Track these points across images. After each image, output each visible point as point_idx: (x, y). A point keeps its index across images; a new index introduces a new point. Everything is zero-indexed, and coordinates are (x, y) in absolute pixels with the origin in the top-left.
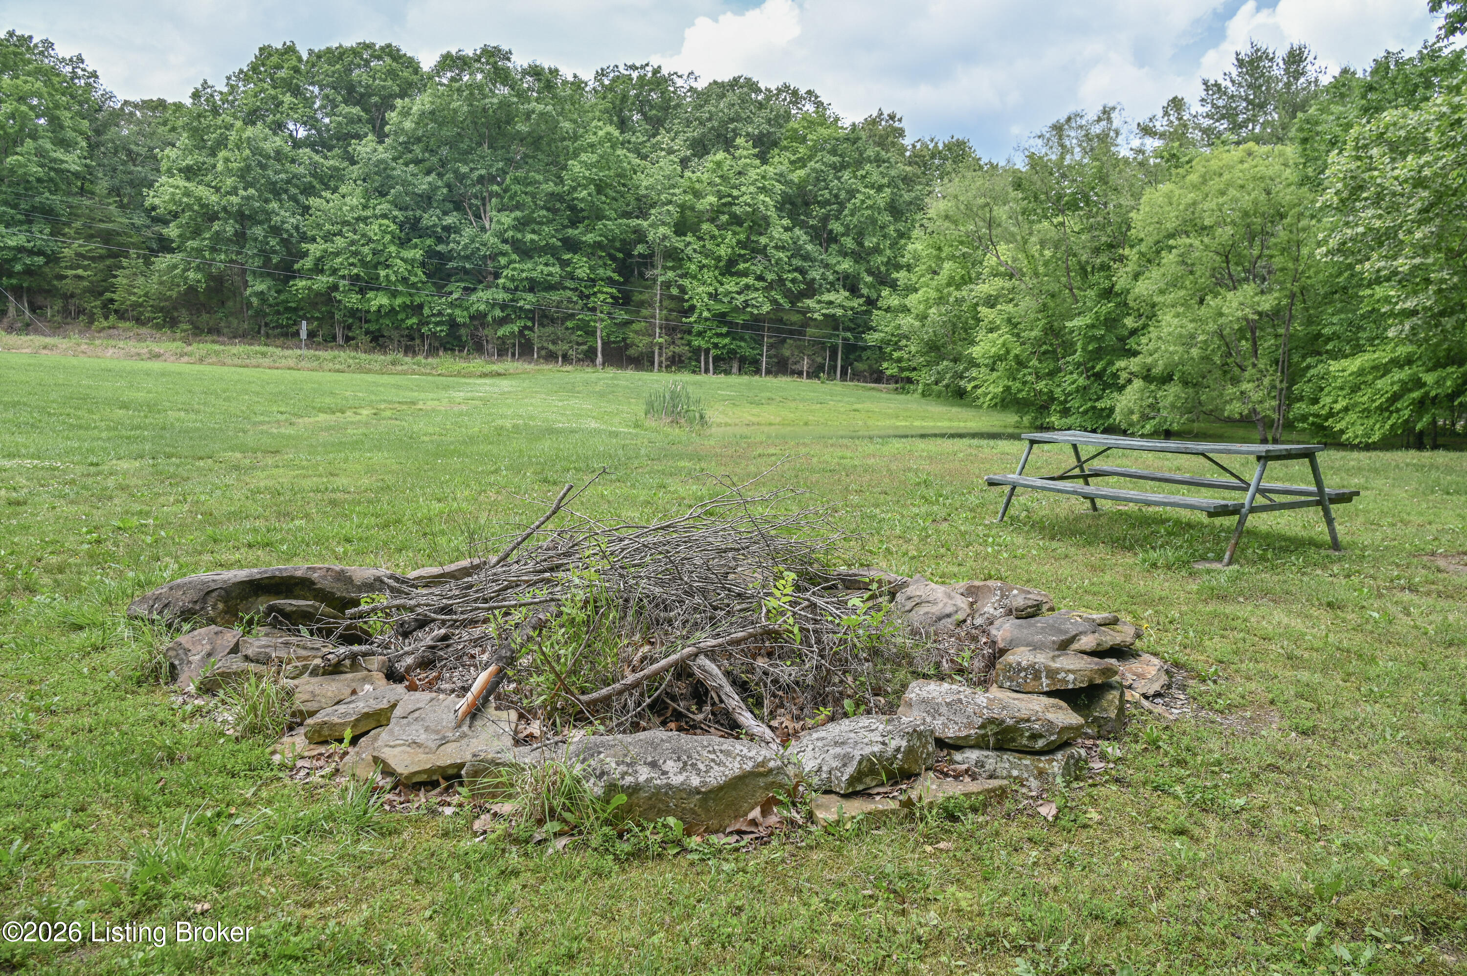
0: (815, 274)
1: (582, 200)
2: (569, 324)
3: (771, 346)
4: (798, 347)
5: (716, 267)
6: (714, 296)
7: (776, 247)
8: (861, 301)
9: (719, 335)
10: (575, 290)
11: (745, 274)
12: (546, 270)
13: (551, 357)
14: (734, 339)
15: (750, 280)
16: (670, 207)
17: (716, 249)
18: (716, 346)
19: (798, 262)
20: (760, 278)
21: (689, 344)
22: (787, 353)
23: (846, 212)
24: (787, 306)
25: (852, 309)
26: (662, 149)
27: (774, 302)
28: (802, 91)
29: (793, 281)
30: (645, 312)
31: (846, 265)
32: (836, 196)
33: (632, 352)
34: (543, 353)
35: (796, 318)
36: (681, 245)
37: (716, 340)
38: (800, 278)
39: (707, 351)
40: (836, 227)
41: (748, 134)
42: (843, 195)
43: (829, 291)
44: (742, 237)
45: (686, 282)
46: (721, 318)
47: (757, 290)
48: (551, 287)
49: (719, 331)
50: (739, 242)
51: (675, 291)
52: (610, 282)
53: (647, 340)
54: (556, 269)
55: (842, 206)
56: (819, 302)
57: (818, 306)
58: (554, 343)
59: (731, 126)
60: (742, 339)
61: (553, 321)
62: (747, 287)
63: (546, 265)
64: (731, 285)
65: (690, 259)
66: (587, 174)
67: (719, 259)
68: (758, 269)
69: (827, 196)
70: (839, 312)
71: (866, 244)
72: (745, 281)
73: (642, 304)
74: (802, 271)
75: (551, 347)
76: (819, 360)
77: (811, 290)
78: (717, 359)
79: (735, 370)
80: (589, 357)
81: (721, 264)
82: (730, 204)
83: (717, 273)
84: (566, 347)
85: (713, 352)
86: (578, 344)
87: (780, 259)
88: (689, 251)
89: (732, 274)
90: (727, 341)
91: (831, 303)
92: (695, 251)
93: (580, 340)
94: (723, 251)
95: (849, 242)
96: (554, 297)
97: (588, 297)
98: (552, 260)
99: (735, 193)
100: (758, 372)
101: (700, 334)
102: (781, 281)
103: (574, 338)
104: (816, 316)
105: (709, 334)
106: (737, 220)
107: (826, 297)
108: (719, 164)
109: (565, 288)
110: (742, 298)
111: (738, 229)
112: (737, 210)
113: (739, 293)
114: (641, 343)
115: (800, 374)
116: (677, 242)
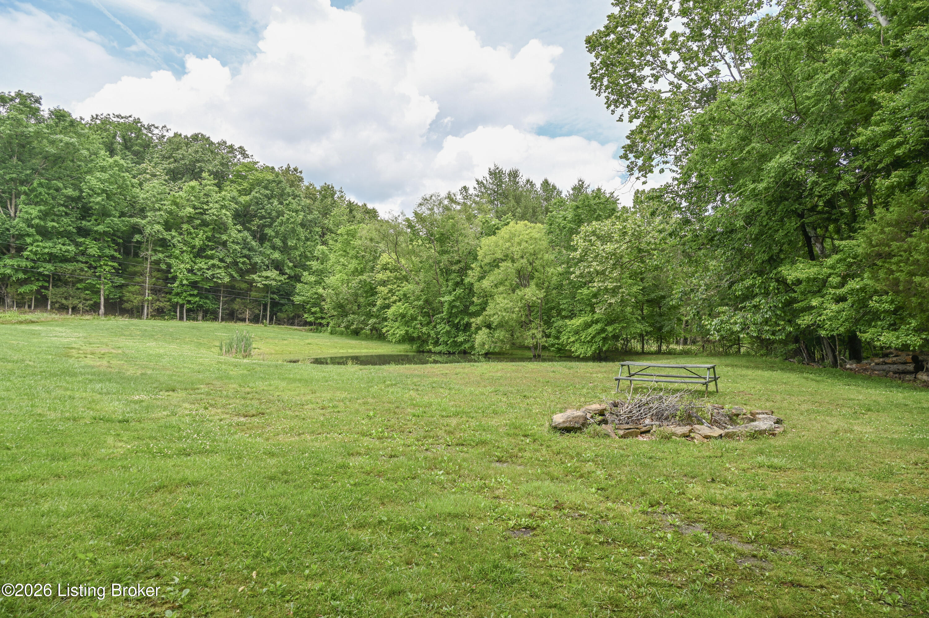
0: (257, 259)
1: (98, 203)
2: (79, 286)
3: (225, 303)
4: (243, 303)
5: (191, 252)
6: (191, 271)
7: (233, 242)
8: (286, 276)
9: (191, 295)
10: (86, 263)
11: (212, 257)
12: (64, 248)
13: (63, 308)
14: (201, 298)
15: (216, 262)
16: (162, 213)
17: (192, 241)
18: (189, 302)
19: (246, 252)
20: (221, 260)
21: (170, 300)
22: (236, 307)
23: (276, 224)
24: (239, 278)
25: (280, 281)
26: (148, 173)
27: (231, 276)
28: (236, 147)
29: (244, 263)
30: (138, 279)
31: (276, 255)
32: (269, 214)
33: (127, 305)
34: (57, 305)
35: (244, 286)
36: (169, 237)
37: (190, 299)
38: (248, 261)
39: (182, 306)
40: (269, 232)
41: (209, 171)
42: (274, 214)
43: (265, 270)
44: (210, 234)
45: (172, 261)
46: (194, 285)
47: (220, 268)
48: (65, 260)
49: (192, 293)
50: (207, 237)
51: (164, 267)
52: (113, 258)
53: (140, 298)
54: (72, 248)
55: (273, 220)
56: (260, 277)
57: (259, 279)
58: (66, 298)
59: (198, 165)
60: (207, 298)
61: (66, 283)
62: (214, 266)
63: (64, 245)
64: (202, 264)
65: (174, 246)
66: (102, 186)
67: (194, 247)
68: (221, 255)
69: (264, 213)
70: (274, 283)
71: (289, 244)
72: (211, 262)
73: (135, 274)
74: (249, 257)
75: (64, 301)
76: (257, 311)
77: (254, 268)
78: (188, 311)
79: (200, 318)
80: (94, 308)
81: (195, 250)
82: (201, 214)
83: (192, 256)
84: (76, 302)
85: (187, 306)
86: (86, 300)
87: (235, 250)
88: (175, 241)
89: (202, 257)
90: (197, 299)
91: (267, 277)
92: (179, 242)
93: (88, 297)
94: (197, 243)
95: (278, 242)
96: (70, 267)
97: (95, 268)
98: (68, 242)
99: (205, 207)
100: (215, 319)
101: (178, 294)
102: (236, 263)
103: (83, 295)
104: (259, 285)
105: (185, 294)
106: (205, 224)
107: (265, 274)
108: (193, 188)
109: (78, 261)
110: (210, 273)
111: (206, 229)
112: (207, 217)
113: (208, 269)
114: (136, 300)
115: (243, 320)
116: (166, 235)
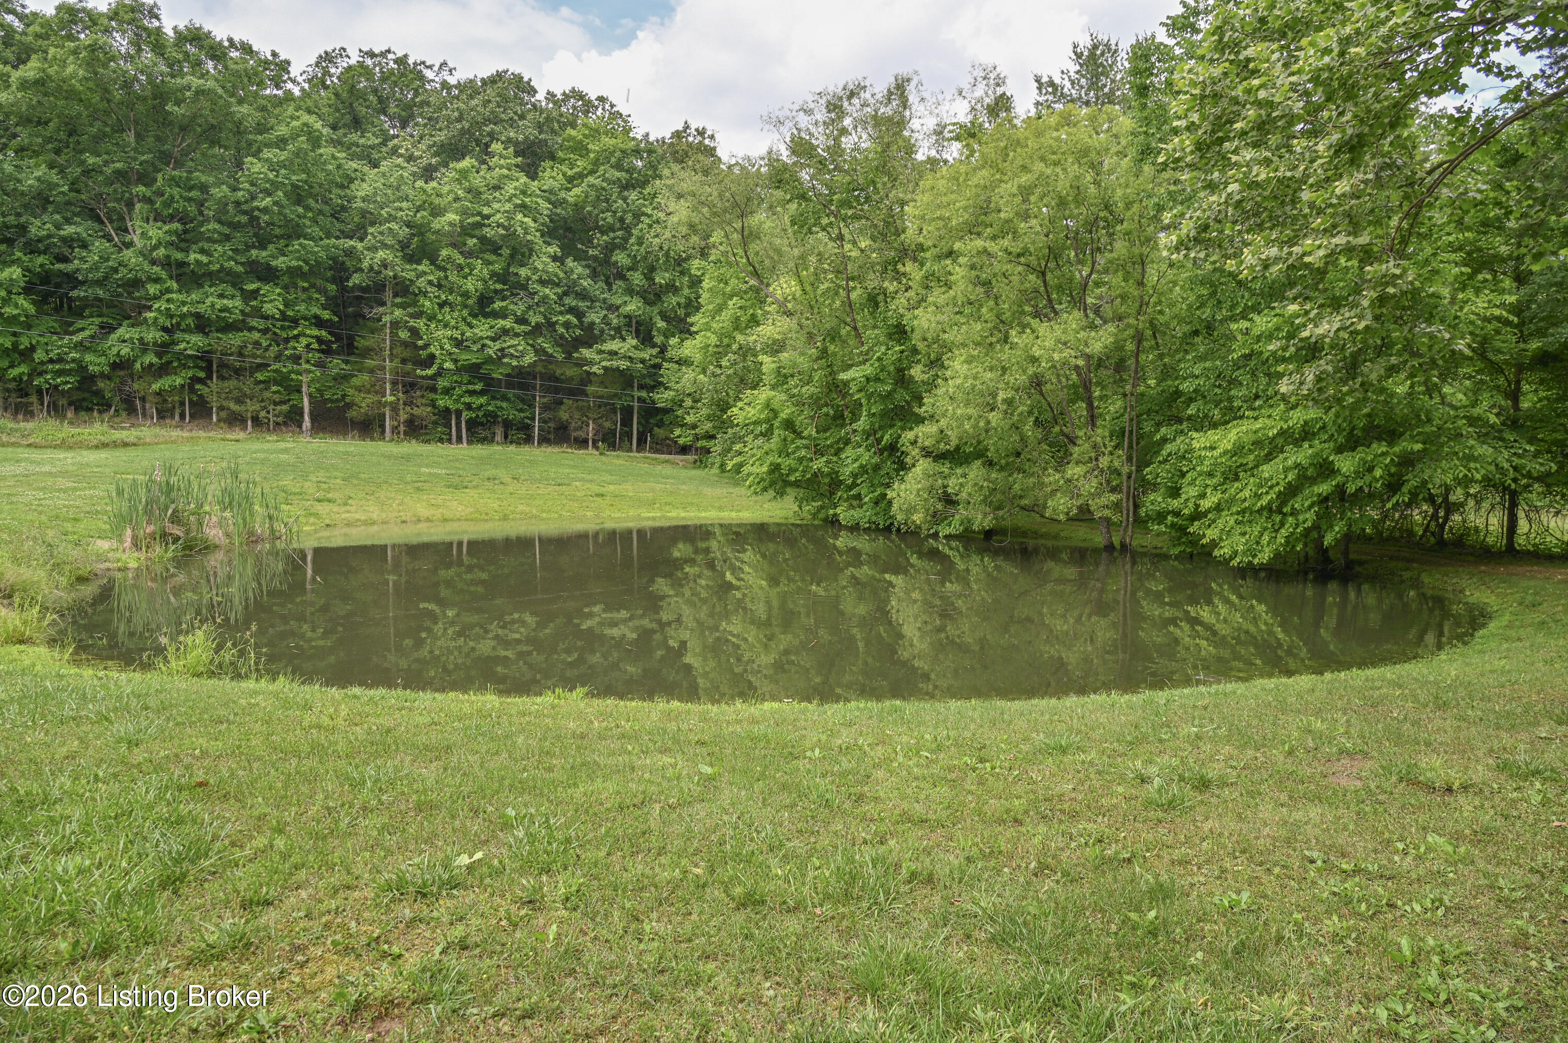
0: (594, 317)
1: (265, 210)
2: (260, 376)
3: (545, 408)
4: (579, 409)
5: (466, 306)
6: (458, 343)
7: (542, 282)
8: (655, 351)
9: (472, 393)
10: (265, 331)
11: (502, 314)
12: (220, 303)
13: (235, 420)
14: (494, 398)
15: (507, 323)
16: (394, 226)
17: (462, 281)
18: (469, 407)
19: (569, 301)
20: (521, 321)
21: (433, 404)
22: (564, 415)
23: (632, 240)
24: (560, 356)
25: (643, 361)
27: (539, 351)
28: (593, 96)
29: (567, 325)
30: (369, 363)
31: (633, 306)
32: (622, 220)
33: (352, 414)
34: (223, 414)
35: (571, 372)
36: (411, 275)
37: (467, 399)
38: (575, 321)
39: (459, 413)
40: (620, 258)
41: (509, 140)
42: (629, 218)
43: (613, 338)
44: (497, 267)
45: (420, 324)
46: (473, 370)
47: (517, 335)
48: (229, 327)
49: (471, 387)
50: (493, 274)
51: (404, 335)
52: (319, 322)
53: (371, 398)
54: (237, 303)
55: (627, 233)
56: (600, 352)
57: (597, 358)
58: (239, 401)
59: (488, 129)
60: (504, 398)
61: (238, 372)
62: (505, 332)
63: (221, 296)
64: (482, 328)
65: (425, 294)
66: (271, 176)
67: (466, 295)
68: (519, 309)
69: (610, 220)
70: (623, 364)
71: (657, 280)
72: (501, 323)
73: (367, 352)
74: (580, 315)
75: (233, 406)
76: (607, 424)
77: (590, 337)
78: (471, 424)
79: (499, 437)
80: (292, 419)
81: (470, 302)
82: (479, 225)
83: (465, 313)
84: (257, 407)
85: (466, 415)
86: (276, 404)
87: (546, 297)
88: (421, 283)
89: (486, 315)
90: (482, 400)
91: (613, 353)
92: (430, 283)
93: (277, 397)
94: (470, 285)
95: (637, 278)
96: (235, 340)
97: (287, 340)
98: (230, 290)
99: (486, 211)
100: (528, 440)
101: (447, 391)
102: (551, 325)
103: (267, 394)
104: (595, 369)
105: (458, 391)
106: (490, 246)
107: (614, 345)
108: (464, 173)
109: (251, 329)
110: (498, 345)
111: (493, 258)
112: (488, 232)
113: (494, 339)
114: (364, 403)
115: (582, 443)
116: (407, 272)
